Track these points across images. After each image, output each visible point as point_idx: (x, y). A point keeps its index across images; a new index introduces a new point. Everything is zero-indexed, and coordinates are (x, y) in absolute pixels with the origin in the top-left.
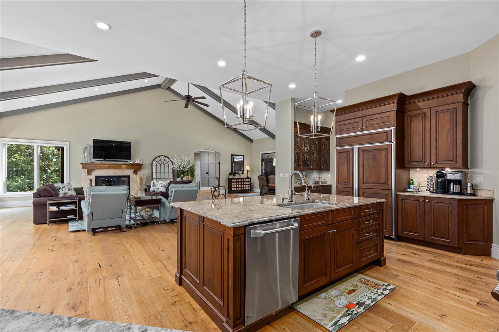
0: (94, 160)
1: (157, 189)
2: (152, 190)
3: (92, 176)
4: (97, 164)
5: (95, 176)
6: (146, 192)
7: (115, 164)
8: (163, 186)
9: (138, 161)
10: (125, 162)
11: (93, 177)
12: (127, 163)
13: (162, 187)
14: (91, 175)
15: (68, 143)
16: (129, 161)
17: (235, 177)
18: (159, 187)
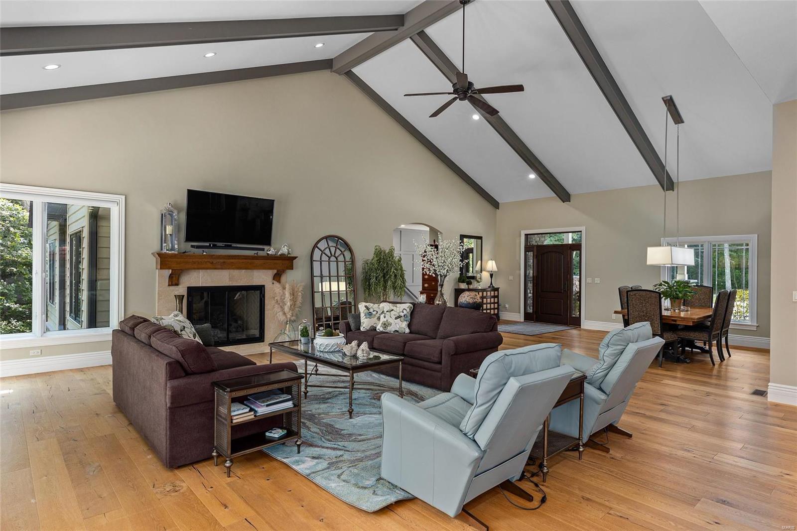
0: (188, 246)
1: (385, 325)
2: (368, 328)
3: (180, 286)
4: (194, 256)
5: (188, 288)
6: (349, 334)
7: (235, 256)
8: (400, 317)
9: (284, 250)
10: (256, 252)
11: (182, 290)
12: (261, 253)
13: (396, 319)
14: (177, 285)
15: (123, 197)
16: (266, 248)
17: (471, 287)
18: (390, 320)
